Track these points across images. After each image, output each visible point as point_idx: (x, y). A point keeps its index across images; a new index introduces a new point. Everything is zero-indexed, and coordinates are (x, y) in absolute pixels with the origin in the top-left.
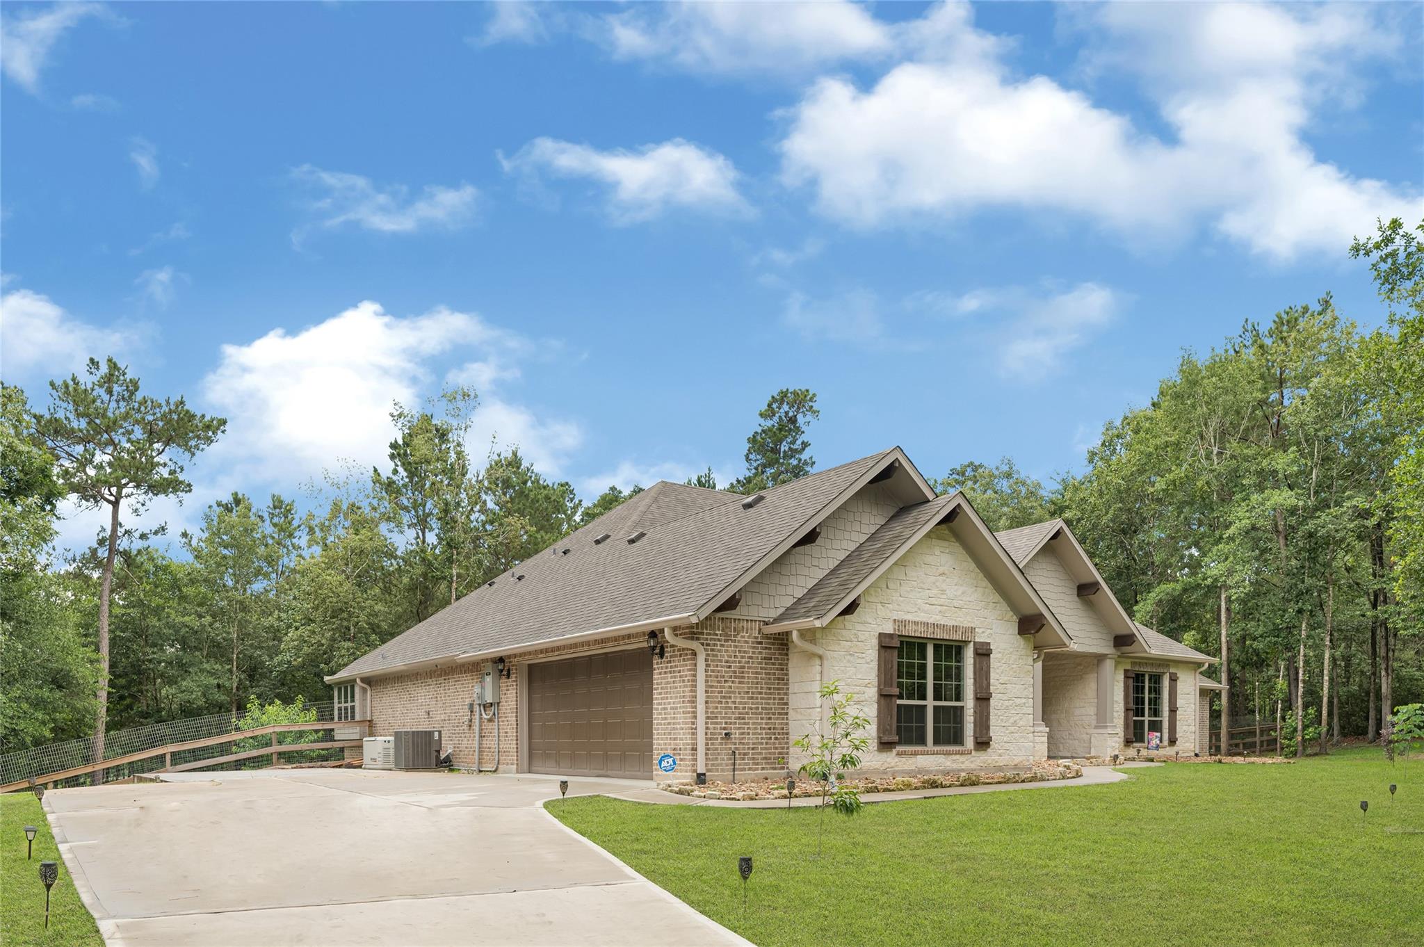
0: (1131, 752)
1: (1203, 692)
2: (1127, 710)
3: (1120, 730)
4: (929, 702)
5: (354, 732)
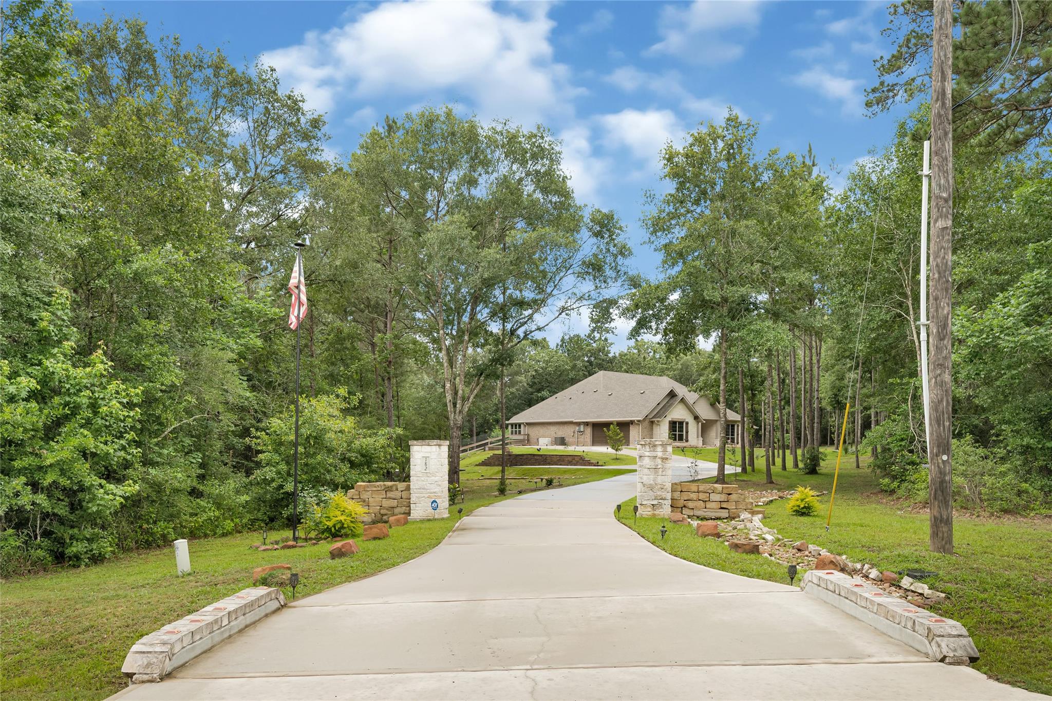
4: (677, 433)
5: (521, 437)
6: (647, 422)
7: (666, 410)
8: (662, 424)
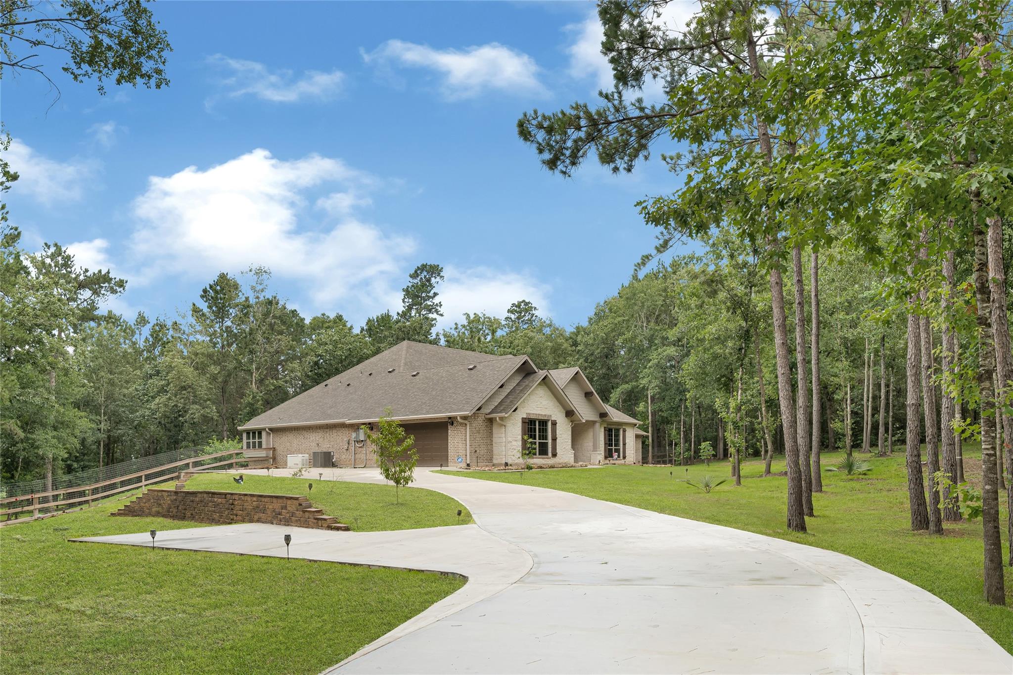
0: (607, 462)
1: (637, 436)
2: (605, 444)
3: (603, 452)
4: (537, 441)
5: (261, 454)
6: (481, 419)
7: (517, 398)
8: (509, 424)
